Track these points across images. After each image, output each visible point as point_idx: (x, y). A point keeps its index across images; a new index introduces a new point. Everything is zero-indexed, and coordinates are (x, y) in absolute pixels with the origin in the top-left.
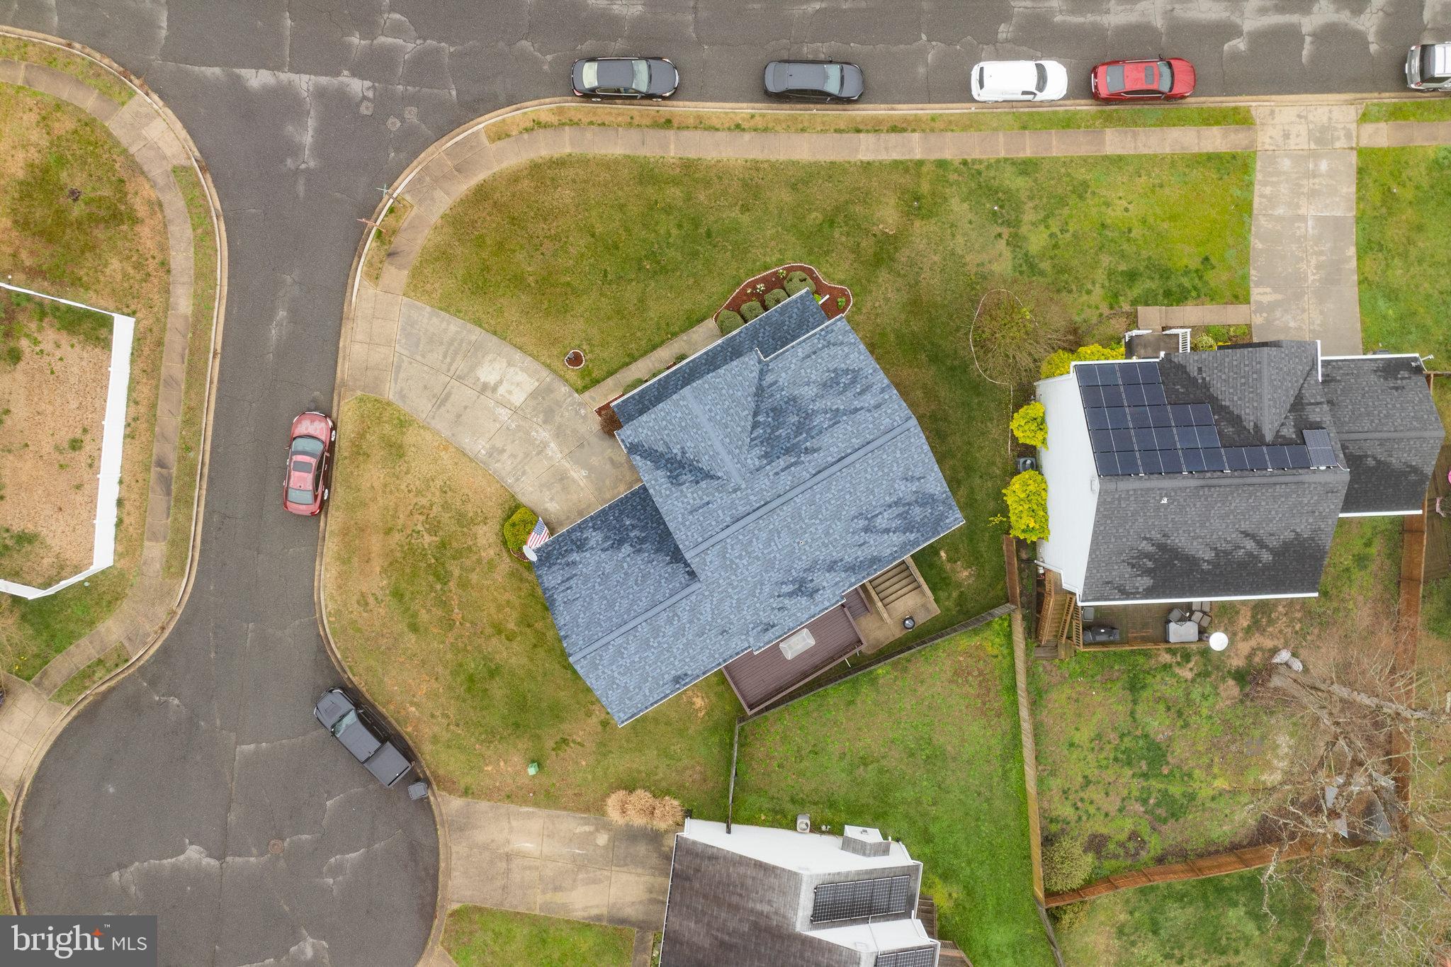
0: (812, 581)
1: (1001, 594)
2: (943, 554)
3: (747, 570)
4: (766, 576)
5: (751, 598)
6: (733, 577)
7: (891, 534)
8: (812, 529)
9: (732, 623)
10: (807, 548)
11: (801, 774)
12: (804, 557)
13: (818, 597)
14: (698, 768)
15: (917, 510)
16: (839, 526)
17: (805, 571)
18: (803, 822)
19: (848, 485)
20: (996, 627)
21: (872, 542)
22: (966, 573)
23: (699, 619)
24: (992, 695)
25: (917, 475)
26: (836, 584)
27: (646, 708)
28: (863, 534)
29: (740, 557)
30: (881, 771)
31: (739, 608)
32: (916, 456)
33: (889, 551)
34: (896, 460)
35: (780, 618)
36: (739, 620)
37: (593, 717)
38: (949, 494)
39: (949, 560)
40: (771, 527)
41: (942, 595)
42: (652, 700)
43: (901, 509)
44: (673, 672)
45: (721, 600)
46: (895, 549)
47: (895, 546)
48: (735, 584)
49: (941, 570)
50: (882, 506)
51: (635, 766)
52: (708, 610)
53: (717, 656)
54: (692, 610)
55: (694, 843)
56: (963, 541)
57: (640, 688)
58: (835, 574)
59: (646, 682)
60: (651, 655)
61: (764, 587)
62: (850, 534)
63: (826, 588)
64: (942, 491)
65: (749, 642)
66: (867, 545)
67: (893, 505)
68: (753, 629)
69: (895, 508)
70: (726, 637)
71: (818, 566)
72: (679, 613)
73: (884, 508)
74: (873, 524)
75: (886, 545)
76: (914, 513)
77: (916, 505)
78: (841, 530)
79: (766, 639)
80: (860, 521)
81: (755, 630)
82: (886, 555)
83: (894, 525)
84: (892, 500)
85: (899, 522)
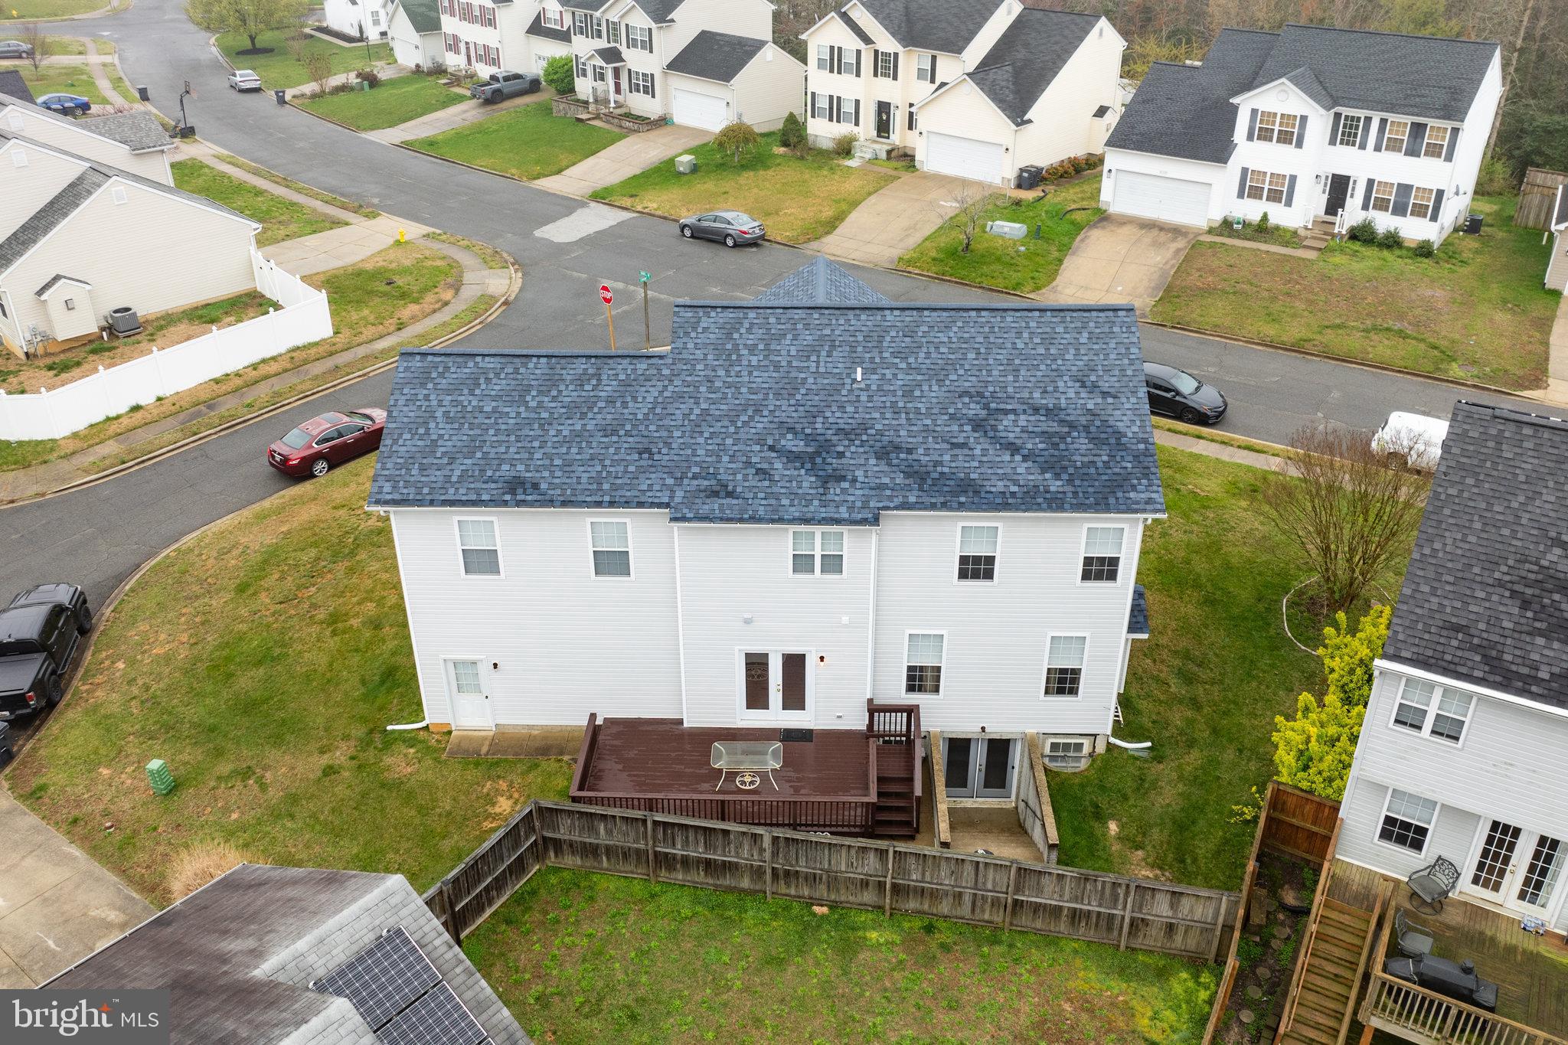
0: (841, 455)
3: (750, 373)
4: (772, 402)
5: (726, 423)
6: (721, 373)
7: (1018, 458)
8: (888, 373)
9: (668, 445)
10: (864, 398)
12: (850, 409)
13: (835, 491)
15: (1083, 443)
16: (935, 392)
17: (840, 431)
19: (980, 340)
21: (978, 452)
23: (625, 405)
25: (1105, 386)
26: (881, 487)
28: (968, 428)
29: (752, 349)
31: (696, 429)
32: (1112, 356)
33: (1000, 486)
34: (1076, 345)
35: (750, 489)
36: (684, 447)
40: (827, 332)
43: (1053, 428)
45: (680, 397)
46: (1014, 489)
47: (1016, 482)
48: (718, 384)
50: (1023, 402)
52: (650, 400)
53: (606, 486)
54: (625, 384)
57: (452, 460)
58: (886, 468)
59: (471, 455)
60: (513, 415)
61: (757, 418)
62: (946, 417)
63: (858, 485)
64: (1141, 435)
65: (672, 497)
66: (966, 451)
67: (1043, 412)
68: (695, 477)
69: (1043, 418)
70: (642, 463)
71: (864, 438)
72: (604, 377)
73: (1025, 407)
74: (993, 422)
75: (1000, 471)
76: (1076, 446)
77: (1083, 434)
78: (934, 400)
79: (705, 509)
80: (972, 406)
81: (695, 482)
82: (993, 489)
83: (1030, 446)
84: (1044, 402)
85: (1041, 446)
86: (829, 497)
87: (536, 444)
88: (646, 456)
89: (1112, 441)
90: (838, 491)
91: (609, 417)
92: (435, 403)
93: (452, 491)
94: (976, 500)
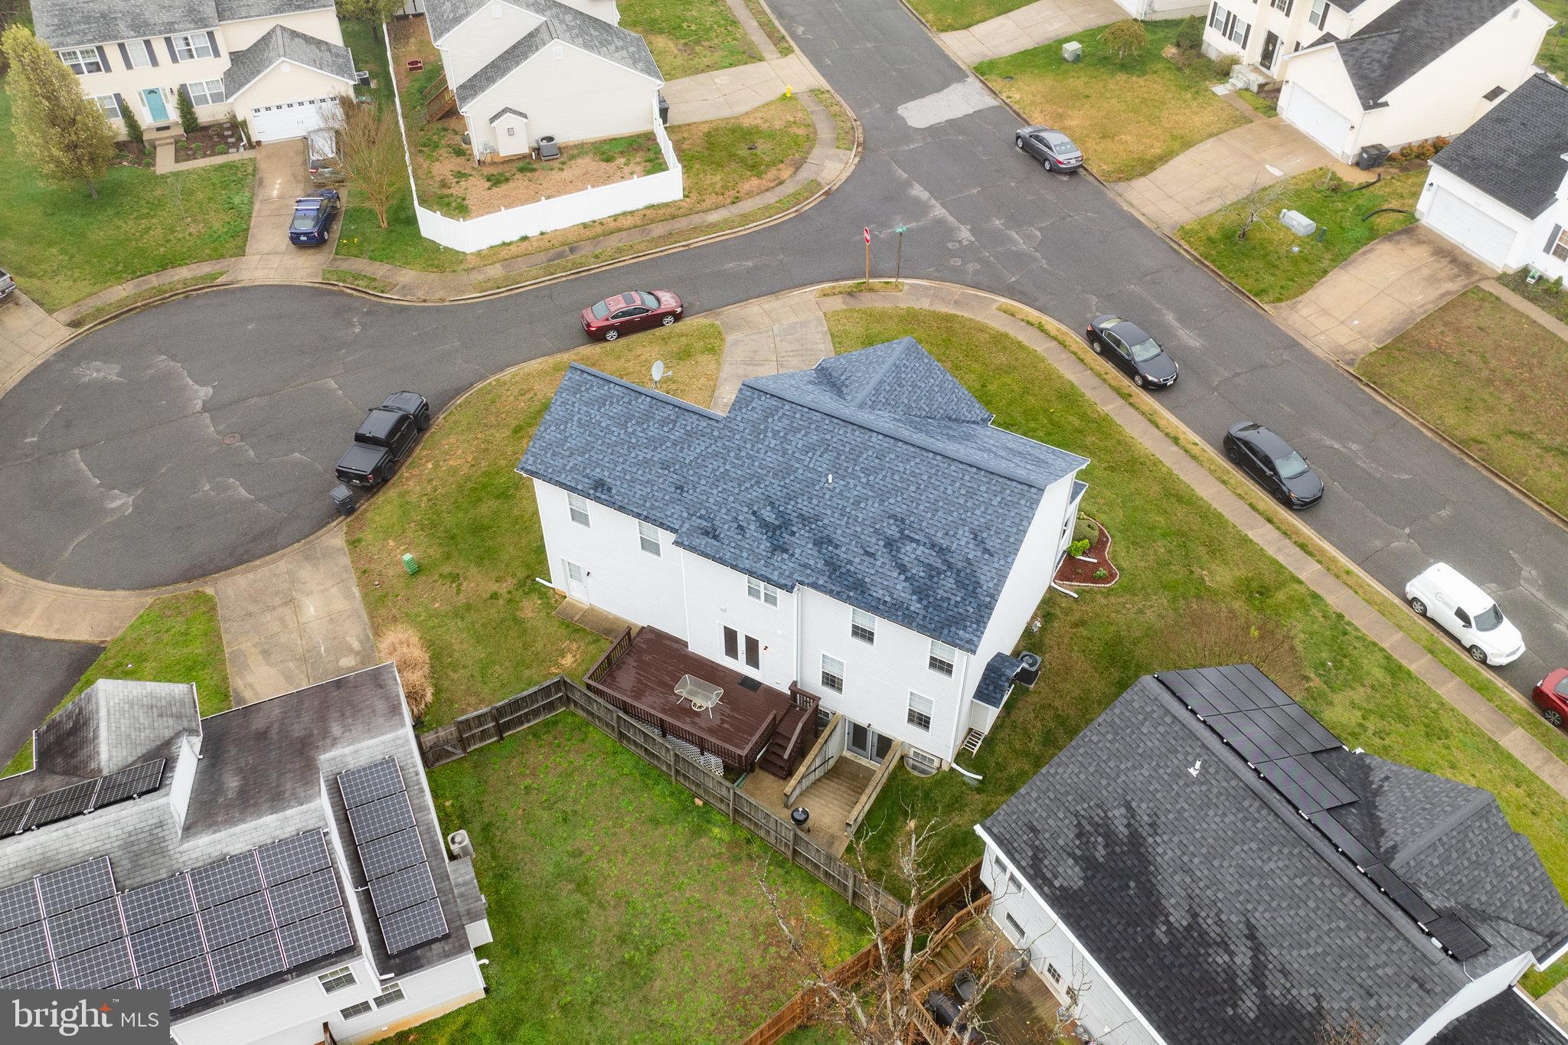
0: (793, 534)
3: (766, 452)
4: (769, 479)
5: (735, 484)
6: (749, 446)
7: (902, 577)
8: (852, 483)
9: (695, 488)
10: (827, 497)
12: (815, 502)
13: (778, 557)
15: (949, 582)
16: (874, 508)
17: (800, 516)
19: (925, 477)
21: (879, 563)
23: (682, 449)
25: (989, 544)
26: (806, 566)
28: (881, 543)
29: (775, 433)
30: (579, 912)
31: (716, 481)
32: (1008, 523)
34: (988, 504)
35: (729, 537)
36: (703, 493)
40: (828, 437)
43: (938, 563)
44: (607, 471)
45: (716, 455)
46: (888, 599)
47: (891, 595)
48: (743, 454)
49: (892, 832)
50: (927, 536)
51: (456, 648)
52: (698, 451)
53: (648, 505)
54: (688, 434)
58: (816, 554)
59: (582, 454)
60: (616, 434)
61: (755, 488)
62: (872, 530)
63: (793, 559)
64: (992, 591)
65: (681, 526)
66: (871, 560)
67: (937, 549)
68: (700, 517)
69: (934, 554)
70: (675, 496)
71: (813, 526)
72: (678, 424)
73: (927, 541)
74: (900, 545)
75: (886, 583)
76: (944, 583)
77: (954, 576)
78: (871, 514)
79: (696, 542)
80: (893, 527)
81: (699, 521)
82: (874, 594)
83: (914, 571)
84: (942, 541)
85: (922, 574)
86: (772, 561)
87: (621, 460)
88: (679, 491)
89: (970, 588)
90: (779, 559)
91: (670, 455)
92: (576, 410)
93: (564, 476)
94: (860, 598)
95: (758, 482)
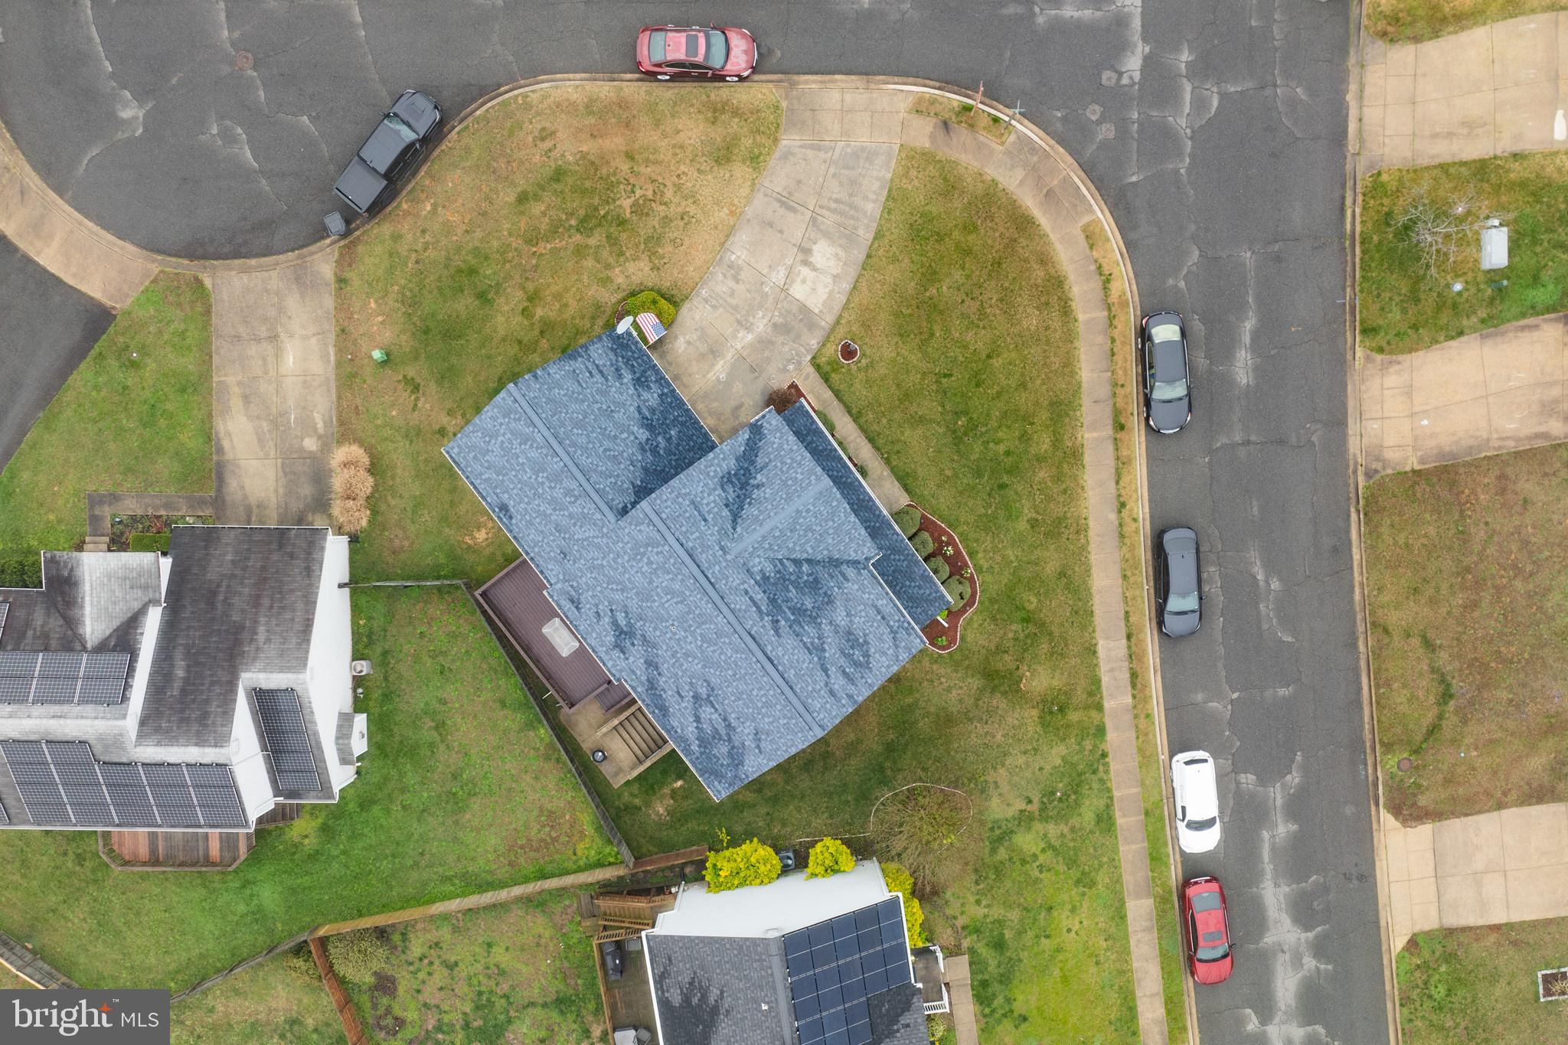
1: (644, 850)
2: (679, 783)
3: (637, 572)
4: (632, 594)
5: (605, 579)
6: (626, 558)
7: (695, 724)
8: (690, 638)
9: (575, 562)
10: (668, 636)
11: (417, 659)
12: (658, 633)
13: (616, 653)
14: (406, 543)
15: (724, 748)
16: (697, 667)
17: (643, 636)
18: (364, 667)
19: (743, 672)
20: (607, 850)
21: (684, 705)
22: (661, 811)
23: (575, 525)
24: (532, 854)
25: (763, 745)
26: (633, 672)
27: (467, 478)
28: (691, 694)
29: (650, 563)
30: (432, 746)
31: (592, 568)
32: (782, 740)
33: (675, 724)
34: (776, 720)
35: (587, 615)
36: (580, 570)
37: (448, 418)
38: (746, 782)
39: (674, 791)
40: (687, 593)
41: (635, 788)
42: (477, 482)
43: (723, 732)
44: (512, 503)
45: (599, 547)
46: (679, 731)
47: (682, 730)
48: (620, 561)
49: (662, 784)
50: (724, 711)
51: (399, 471)
52: (587, 534)
53: (536, 550)
54: (584, 516)
55: (323, 549)
56: (696, 803)
57: (488, 468)
58: (643, 669)
59: (498, 475)
60: (528, 475)
61: (619, 593)
62: (689, 680)
63: (626, 661)
65: (555, 584)
66: (680, 699)
67: (726, 722)
68: (572, 586)
69: (723, 724)
70: (558, 557)
71: (649, 649)
72: (579, 502)
73: (722, 713)
74: (703, 703)
75: (683, 720)
76: (721, 747)
78: (693, 669)
79: (562, 602)
80: (704, 689)
81: (569, 588)
82: (672, 722)
83: (704, 726)
84: (732, 720)
85: (709, 731)
86: (611, 652)
87: (526, 500)
88: (562, 556)
89: (736, 762)
90: (617, 655)
91: (564, 522)
92: (502, 431)
93: (479, 481)
94: (661, 717)
95: (622, 590)
